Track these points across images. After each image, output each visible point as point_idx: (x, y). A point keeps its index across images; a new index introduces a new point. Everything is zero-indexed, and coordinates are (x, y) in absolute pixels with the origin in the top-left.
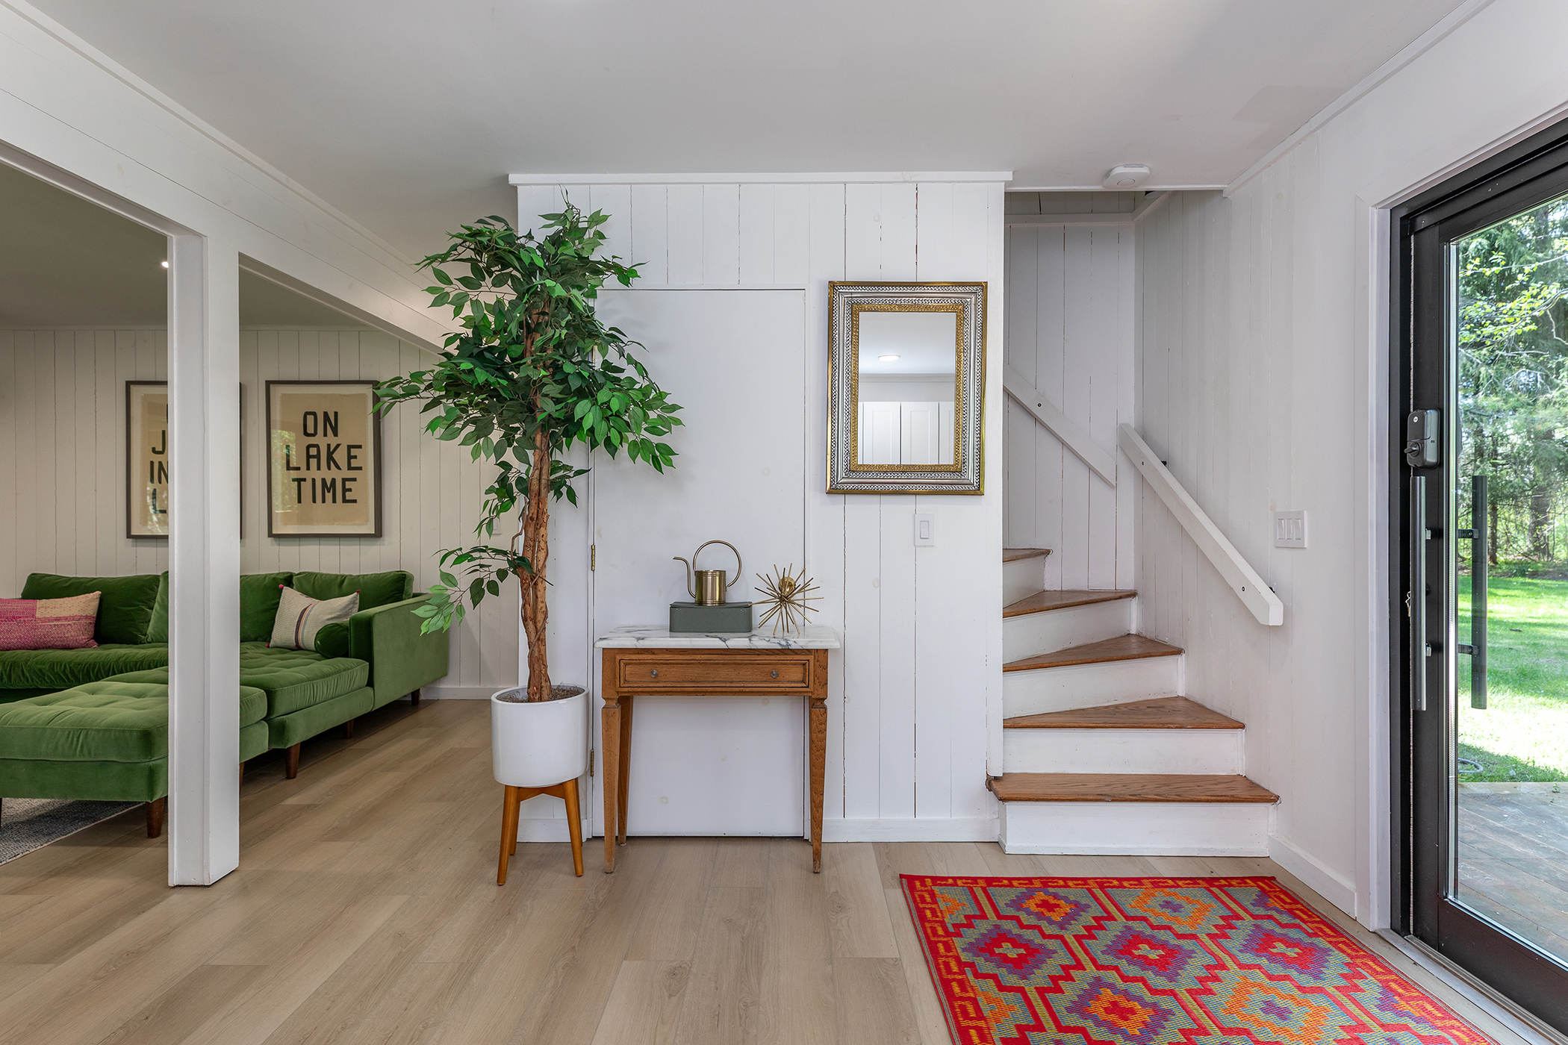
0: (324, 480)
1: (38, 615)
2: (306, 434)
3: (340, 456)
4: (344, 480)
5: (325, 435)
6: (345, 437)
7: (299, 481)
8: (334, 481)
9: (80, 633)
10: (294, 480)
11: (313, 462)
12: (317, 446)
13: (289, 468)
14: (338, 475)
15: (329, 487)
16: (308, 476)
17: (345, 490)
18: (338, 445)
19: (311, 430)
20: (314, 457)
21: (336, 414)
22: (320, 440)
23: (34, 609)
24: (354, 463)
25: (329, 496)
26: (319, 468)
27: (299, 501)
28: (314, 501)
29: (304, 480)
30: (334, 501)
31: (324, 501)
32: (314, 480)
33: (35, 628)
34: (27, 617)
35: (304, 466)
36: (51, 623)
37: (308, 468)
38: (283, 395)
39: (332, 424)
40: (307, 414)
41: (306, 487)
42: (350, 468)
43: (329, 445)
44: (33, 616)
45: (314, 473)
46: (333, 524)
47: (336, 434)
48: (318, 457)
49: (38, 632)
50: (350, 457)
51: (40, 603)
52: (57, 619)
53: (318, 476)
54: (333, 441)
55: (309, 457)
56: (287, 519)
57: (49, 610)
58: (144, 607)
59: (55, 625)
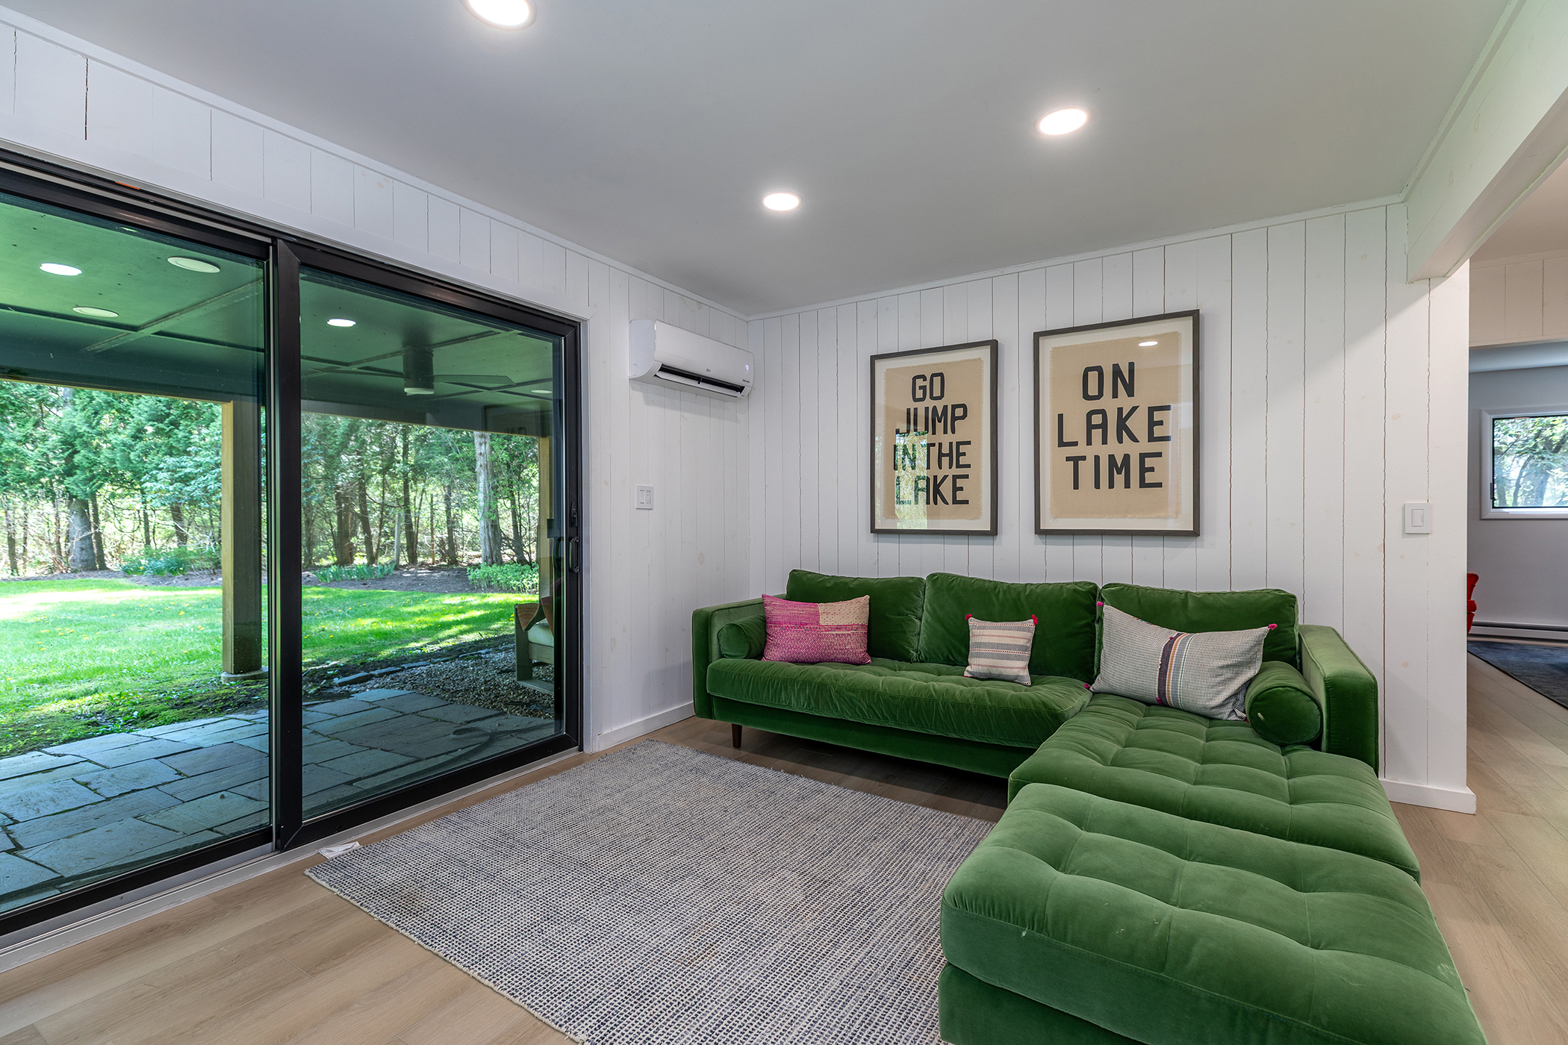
0: (1112, 458)
1: (822, 622)
2: (1086, 396)
3: (1138, 424)
4: (1143, 457)
5: (1115, 395)
6: (1145, 395)
7: (1076, 460)
8: (1127, 457)
9: (855, 645)
10: (1068, 459)
11: (1097, 434)
12: (1103, 412)
13: (1062, 443)
14: (1134, 450)
15: (1119, 467)
16: (1089, 452)
17: (1143, 469)
18: (1134, 409)
19: (1093, 390)
20: (1097, 427)
21: (1131, 365)
22: (1109, 404)
23: (817, 614)
24: (1158, 431)
25: (1119, 479)
26: (1105, 442)
27: (1076, 487)
28: (1097, 486)
29: (1084, 458)
30: (1127, 485)
31: (1111, 486)
32: (1097, 458)
33: (820, 637)
34: (812, 624)
35: (1082, 439)
36: (834, 633)
37: (1089, 442)
38: (1056, 350)
39: (1125, 379)
40: (1088, 370)
41: (1086, 469)
42: (1152, 438)
43: (1120, 410)
44: (818, 623)
45: (1097, 448)
46: (1124, 517)
47: (1130, 393)
48: (1104, 426)
49: (823, 642)
50: (1152, 424)
51: (822, 607)
52: (838, 628)
53: (1104, 452)
54: (1125, 402)
55: (1090, 427)
56: (1059, 513)
57: (830, 616)
58: (913, 617)
59: (837, 634)
